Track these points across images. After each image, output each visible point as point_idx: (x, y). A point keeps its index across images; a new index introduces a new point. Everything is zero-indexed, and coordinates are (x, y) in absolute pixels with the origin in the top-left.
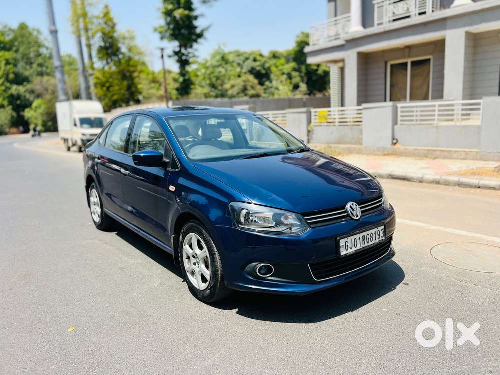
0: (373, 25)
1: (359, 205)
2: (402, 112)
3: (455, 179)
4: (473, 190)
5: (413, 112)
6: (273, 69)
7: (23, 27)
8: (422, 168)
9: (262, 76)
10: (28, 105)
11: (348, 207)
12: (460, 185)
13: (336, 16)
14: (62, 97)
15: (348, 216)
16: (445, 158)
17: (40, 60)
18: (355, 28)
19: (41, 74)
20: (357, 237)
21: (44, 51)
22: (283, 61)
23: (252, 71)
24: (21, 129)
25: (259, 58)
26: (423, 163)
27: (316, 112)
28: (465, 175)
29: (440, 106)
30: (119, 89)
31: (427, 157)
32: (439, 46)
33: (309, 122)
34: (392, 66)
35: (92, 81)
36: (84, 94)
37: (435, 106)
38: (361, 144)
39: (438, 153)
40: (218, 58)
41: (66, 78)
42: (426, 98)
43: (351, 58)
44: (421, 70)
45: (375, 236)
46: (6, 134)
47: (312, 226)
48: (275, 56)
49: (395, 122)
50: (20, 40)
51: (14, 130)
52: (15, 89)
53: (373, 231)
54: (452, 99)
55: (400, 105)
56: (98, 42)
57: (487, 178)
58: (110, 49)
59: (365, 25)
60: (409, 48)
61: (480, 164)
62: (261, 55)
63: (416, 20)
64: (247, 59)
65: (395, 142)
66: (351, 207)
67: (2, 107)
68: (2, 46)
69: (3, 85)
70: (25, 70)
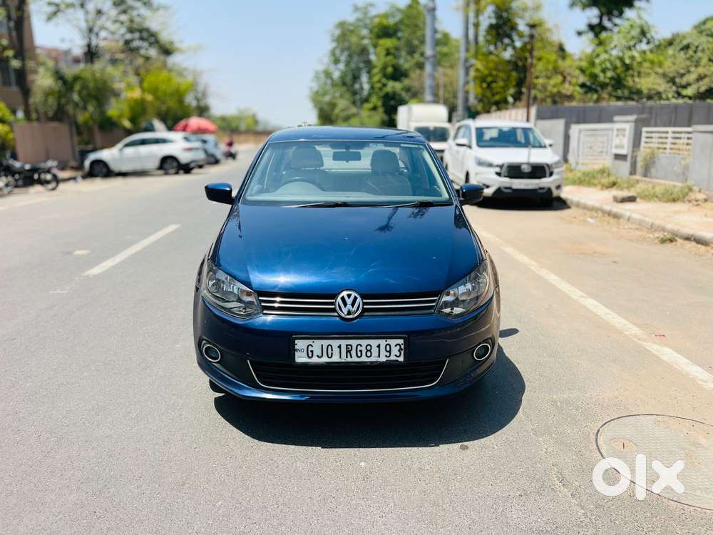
1: (363, 299)
20: (334, 342)
35: (472, 75)
50: (406, 22)
52: (391, 86)
53: (373, 343)
56: (488, 18)
58: (502, 28)
67: (375, 108)
68: (385, 32)
69: (379, 81)
70: (405, 62)
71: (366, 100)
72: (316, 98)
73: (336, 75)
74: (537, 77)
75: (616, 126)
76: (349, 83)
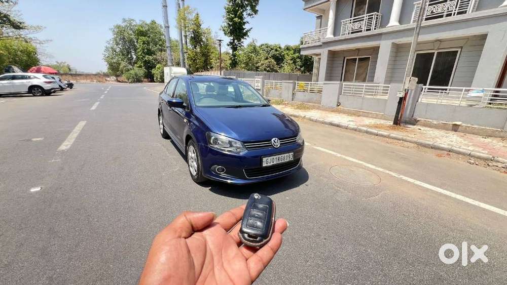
0: (339, 35)
1: (280, 140)
2: (345, 88)
3: (365, 129)
4: (373, 136)
5: (351, 88)
6: (286, 56)
7: (153, 22)
8: (349, 121)
9: (279, 59)
10: (154, 67)
11: (273, 140)
12: (367, 132)
13: (320, 28)
14: (169, 64)
15: (272, 145)
16: (364, 116)
17: (161, 43)
18: (329, 35)
19: (161, 50)
20: (275, 157)
21: (163, 37)
22: (292, 52)
23: (274, 57)
24: (150, 79)
25: (278, 49)
26: (350, 118)
27: (298, 83)
28: (371, 127)
29: (366, 86)
30: (200, 61)
31: (354, 115)
32: (376, 50)
33: (294, 88)
34: (347, 59)
35: (186, 57)
36: (181, 64)
37: (363, 86)
38: (320, 104)
39: (361, 113)
40: (252, 48)
41: (173, 53)
42: (364, 81)
43: (324, 52)
44: (363, 63)
45: (287, 157)
46: (142, 81)
47: (249, 149)
48: (288, 49)
49: (340, 93)
50: (151, 30)
51: (145, 80)
52: (147, 57)
53: (286, 155)
54: (378, 82)
55: (344, 83)
56: (190, 35)
57: (382, 130)
58: (197, 38)
59: (335, 34)
60: (358, 50)
61: (382, 122)
62: (280, 48)
63: (365, 33)
64: (272, 49)
65: (339, 104)
66: (274, 141)
67: (140, 67)
68: (141, 33)
69: (141, 55)
70: (153, 48)
71: (136, 63)
72: (107, 59)
73: (118, 50)
74: (211, 59)
75: (256, 79)
76: (126, 53)
